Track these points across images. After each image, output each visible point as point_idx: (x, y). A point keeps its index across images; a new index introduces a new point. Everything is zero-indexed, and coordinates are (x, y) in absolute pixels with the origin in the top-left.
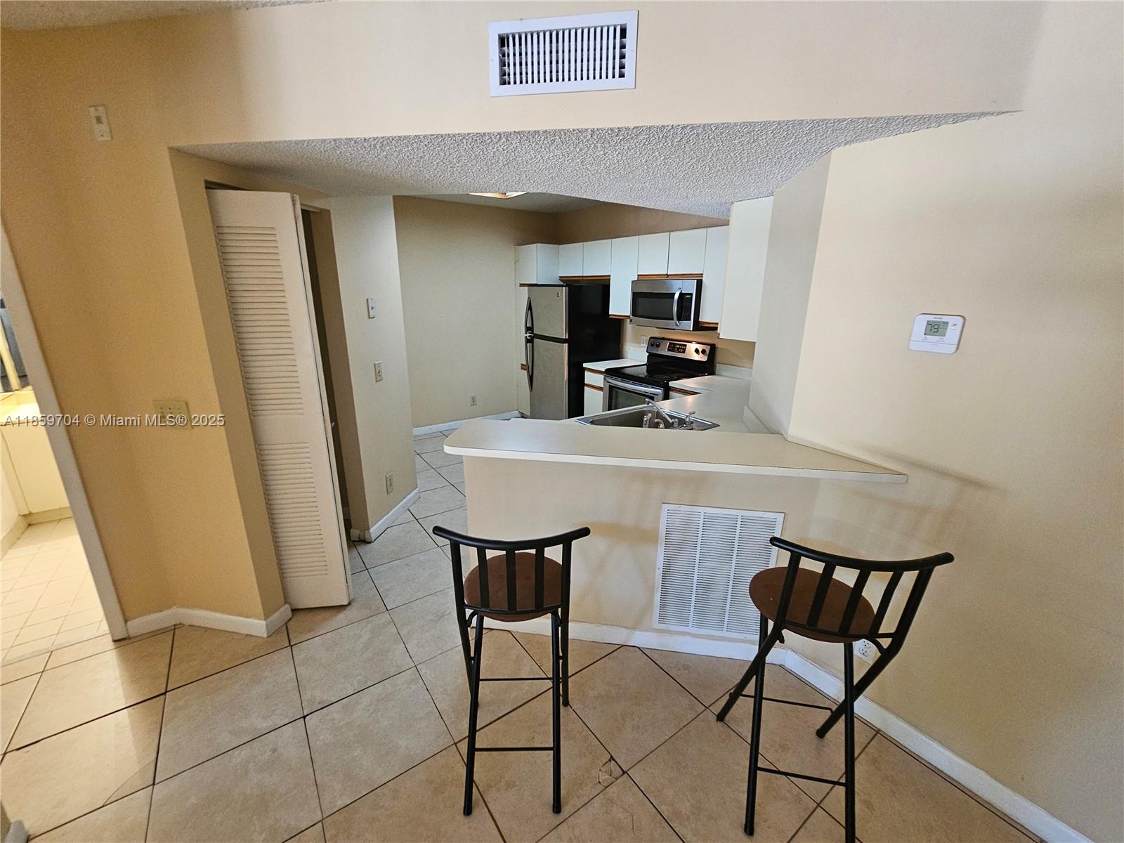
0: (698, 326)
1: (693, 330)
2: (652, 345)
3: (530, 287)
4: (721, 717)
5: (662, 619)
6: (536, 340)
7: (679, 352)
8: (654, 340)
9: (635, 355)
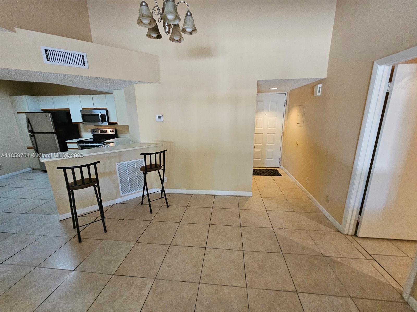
0: (110, 124)
1: (108, 125)
2: (94, 132)
3: (26, 114)
4: (142, 204)
5: (123, 193)
6: (36, 135)
7: (104, 132)
8: (93, 130)
9: (87, 135)
